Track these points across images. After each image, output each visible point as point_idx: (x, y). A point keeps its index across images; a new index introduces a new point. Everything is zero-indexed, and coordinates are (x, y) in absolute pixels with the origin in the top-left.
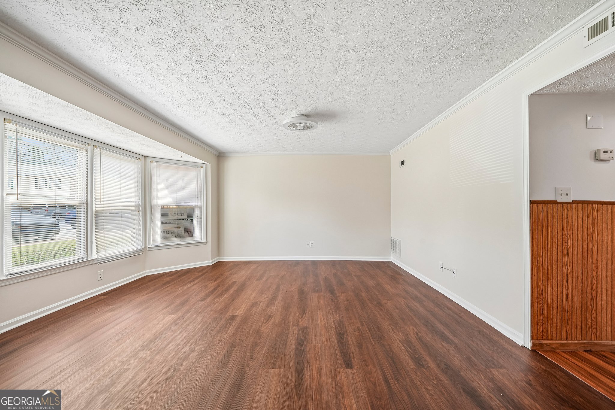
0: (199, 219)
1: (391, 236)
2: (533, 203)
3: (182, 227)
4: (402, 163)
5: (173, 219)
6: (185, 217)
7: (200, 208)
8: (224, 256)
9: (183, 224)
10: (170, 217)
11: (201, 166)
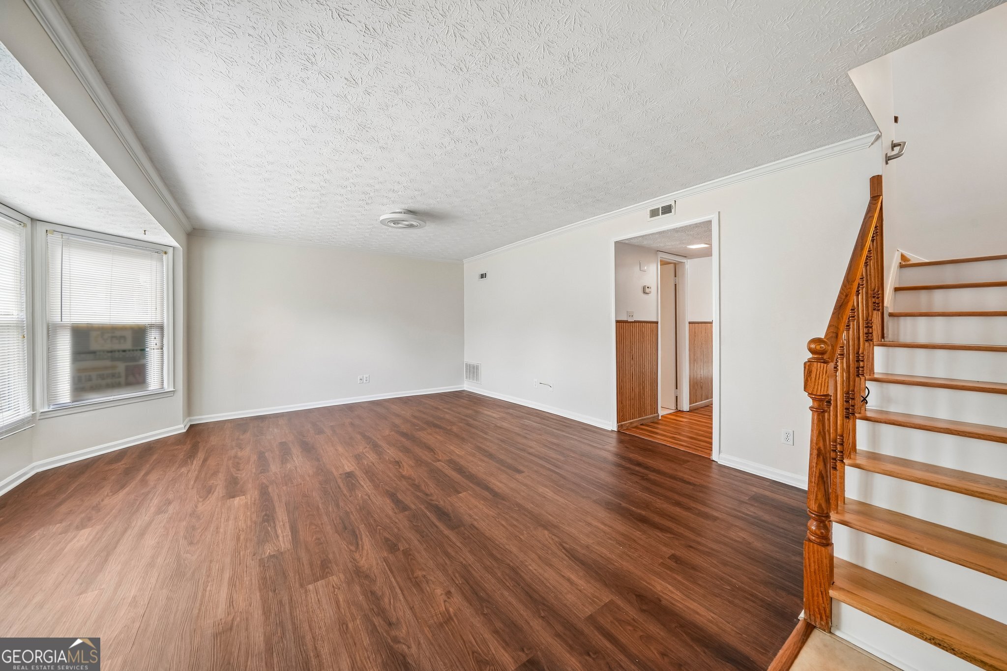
0: (158, 349)
1: (465, 360)
2: (617, 322)
3: (121, 367)
4: (483, 276)
5: (100, 351)
6: (128, 345)
7: (161, 328)
8: (201, 415)
9: (123, 359)
10: (94, 346)
11: (165, 250)
